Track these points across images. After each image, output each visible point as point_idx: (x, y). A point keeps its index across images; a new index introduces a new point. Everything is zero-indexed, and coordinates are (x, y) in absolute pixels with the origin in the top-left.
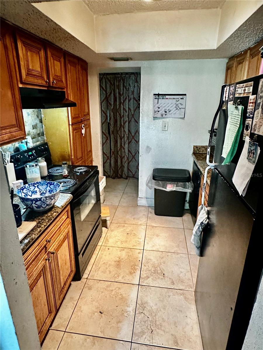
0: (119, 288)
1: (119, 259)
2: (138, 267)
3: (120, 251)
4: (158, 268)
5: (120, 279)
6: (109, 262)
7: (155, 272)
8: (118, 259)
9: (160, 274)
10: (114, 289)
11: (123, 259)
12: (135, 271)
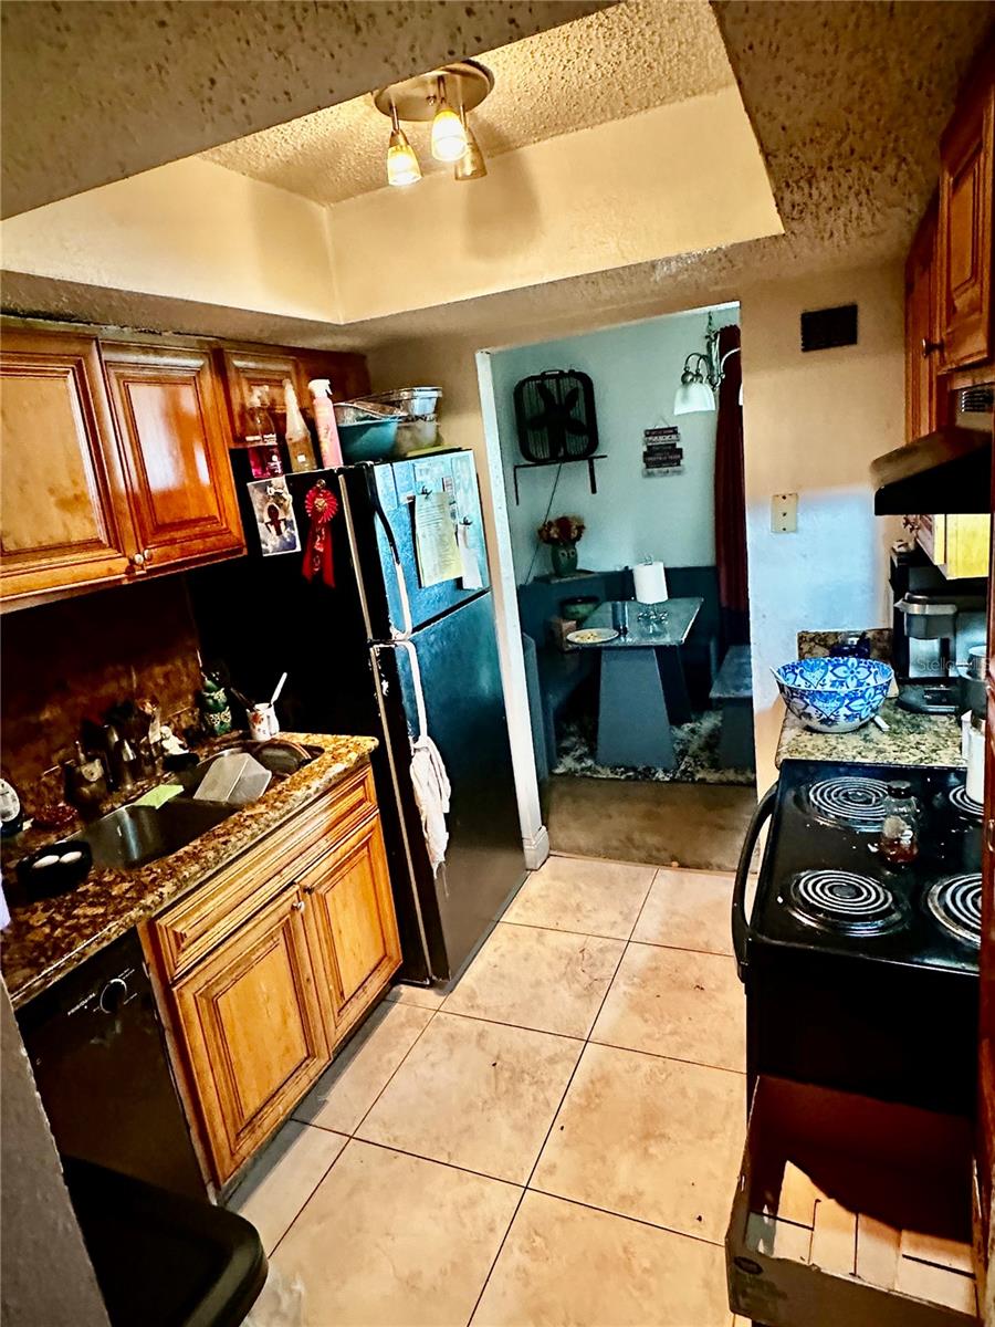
0: (649, 1036)
1: (646, 1149)
2: (576, 1099)
3: (641, 1194)
4: (503, 1086)
5: (646, 1064)
6: (689, 1136)
7: (517, 1076)
8: (652, 1150)
9: (506, 1066)
10: (668, 1037)
11: (632, 1146)
12: (590, 1086)
